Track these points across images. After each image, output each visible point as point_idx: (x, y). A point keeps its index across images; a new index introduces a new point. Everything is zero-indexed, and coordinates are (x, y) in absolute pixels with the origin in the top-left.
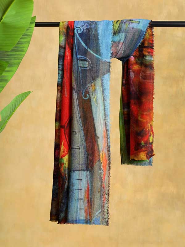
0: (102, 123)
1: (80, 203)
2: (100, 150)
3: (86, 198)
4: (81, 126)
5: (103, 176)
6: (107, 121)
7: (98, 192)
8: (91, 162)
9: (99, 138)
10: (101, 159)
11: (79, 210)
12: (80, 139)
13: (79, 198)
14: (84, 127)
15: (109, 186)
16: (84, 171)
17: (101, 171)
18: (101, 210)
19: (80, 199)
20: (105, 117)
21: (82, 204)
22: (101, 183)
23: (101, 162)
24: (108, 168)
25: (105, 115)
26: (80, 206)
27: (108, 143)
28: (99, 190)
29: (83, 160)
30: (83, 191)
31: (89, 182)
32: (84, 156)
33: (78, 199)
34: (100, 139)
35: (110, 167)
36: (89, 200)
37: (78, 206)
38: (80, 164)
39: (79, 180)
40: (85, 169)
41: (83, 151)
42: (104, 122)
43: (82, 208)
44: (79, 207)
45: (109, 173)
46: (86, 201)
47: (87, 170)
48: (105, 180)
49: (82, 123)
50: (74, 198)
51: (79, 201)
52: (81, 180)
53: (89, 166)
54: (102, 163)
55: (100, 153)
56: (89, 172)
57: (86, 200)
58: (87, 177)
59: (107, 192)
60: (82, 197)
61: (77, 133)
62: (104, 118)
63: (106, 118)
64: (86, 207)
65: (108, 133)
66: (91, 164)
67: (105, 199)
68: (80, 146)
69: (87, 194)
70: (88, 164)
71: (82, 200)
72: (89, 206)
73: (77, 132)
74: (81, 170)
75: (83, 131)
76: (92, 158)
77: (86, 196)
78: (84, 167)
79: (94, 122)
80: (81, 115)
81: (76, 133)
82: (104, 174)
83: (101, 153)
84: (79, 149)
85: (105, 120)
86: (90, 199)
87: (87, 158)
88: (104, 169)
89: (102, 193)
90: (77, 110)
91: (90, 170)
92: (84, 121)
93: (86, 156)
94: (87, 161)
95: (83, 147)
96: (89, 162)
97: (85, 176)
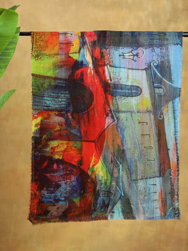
0: (172, 137)
1: (155, 204)
2: (170, 159)
3: (160, 199)
6: (177, 136)
7: (169, 193)
8: (163, 169)
9: (169, 150)
10: (171, 167)
11: (155, 209)
15: (178, 189)
16: (158, 177)
17: (172, 176)
18: (172, 208)
19: (156, 200)
20: (175, 133)
21: (157, 204)
22: (172, 185)
23: (171, 169)
24: (177, 174)
25: (175, 131)
26: (156, 206)
27: (177, 154)
28: (170, 192)
29: (157, 168)
30: (158, 193)
31: (162, 186)
32: (158, 166)
33: (154, 200)
34: (170, 150)
35: (178, 173)
36: (162, 200)
37: (154, 206)
38: (154, 173)
39: (154, 185)
40: (158, 176)
41: (157, 162)
42: (174, 137)
43: (157, 207)
44: (155, 206)
45: (178, 179)
46: (160, 202)
48: (175, 183)
50: (151, 200)
51: (155, 202)
52: (155, 185)
53: (162, 174)
54: (172, 170)
55: (170, 162)
56: (161, 177)
57: (160, 200)
58: (160, 182)
59: (176, 193)
60: (157, 199)
62: (174, 134)
63: (176, 134)
64: (161, 206)
65: (177, 145)
66: (163, 171)
67: (175, 199)
68: (155, 158)
69: (160, 195)
70: (160, 171)
71: (157, 201)
72: (163, 205)
74: (155, 177)
76: (163, 167)
77: (160, 198)
78: (157, 174)
82: (174, 179)
83: (171, 162)
84: (154, 160)
85: (175, 135)
86: (163, 199)
87: (160, 167)
88: (174, 175)
89: (173, 194)
91: (162, 176)
93: (159, 165)
94: (160, 169)
95: (157, 159)
96: (161, 170)
97: (158, 181)
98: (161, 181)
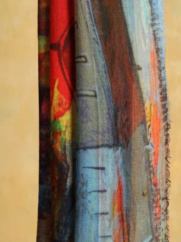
0: (146, 31)
1: (102, 224)
2: (145, 96)
3: (116, 211)
4: (97, 42)
5: (152, 158)
6: (158, 29)
7: (143, 195)
8: (124, 125)
9: (140, 69)
10: (147, 119)
11: (100, 239)
12: (96, 74)
13: (100, 212)
14: (105, 44)
15: (168, 181)
16: (109, 147)
17: (149, 147)
18: (150, 237)
19: (103, 214)
20: (153, 20)
21: (108, 225)
22: (150, 172)
23: (148, 124)
24: (164, 138)
25: (152, 14)
26: (103, 230)
27: (161, 81)
28: (145, 191)
30: (109, 195)
31: (122, 173)
32: (109, 114)
33: (97, 214)
34: (143, 70)
35: (167, 135)
36: (122, 215)
37: (97, 231)
38: (98, 132)
39: (98, 168)
40: (111, 142)
41: (104, 101)
42: (151, 30)
43: (108, 234)
44: (99, 232)
45: (168, 151)
46: (116, 218)
47: (115, 145)
48: (159, 166)
49: (100, 36)
50: (89, 213)
51: (100, 218)
52: (103, 169)
53: (121, 137)
54: (149, 126)
55: (144, 104)
56: (120, 149)
57: (117, 214)
58: (117, 162)
59: (162, 194)
60: (108, 209)
61: (89, 60)
62: (150, 22)
63: (156, 22)
64: (118, 231)
65: (161, 55)
66: (125, 130)
67: (160, 211)
68: (97, 90)
69: (117, 201)
70: (117, 130)
71: (106, 217)
72: (123, 229)
73: (88, 57)
74: (103, 146)
75: (102, 54)
76: (125, 118)
77: (116, 207)
78: (108, 138)
79: (127, 33)
80: (96, 16)
81: (86, 59)
82: (154, 153)
83: (147, 105)
84: (95, 96)
85: (153, 25)
86: (124, 212)
87: (116, 116)
88: (154, 141)
89: (152, 197)
90: (87, 6)
91: (121, 145)
92: (103, 29)
93: (112, 112)
94: (116, 124)
95: (103, 92)
96: (119, 126)
97: (111, 160)
98: (121, 161)
